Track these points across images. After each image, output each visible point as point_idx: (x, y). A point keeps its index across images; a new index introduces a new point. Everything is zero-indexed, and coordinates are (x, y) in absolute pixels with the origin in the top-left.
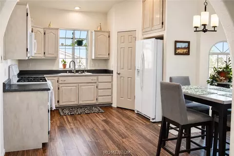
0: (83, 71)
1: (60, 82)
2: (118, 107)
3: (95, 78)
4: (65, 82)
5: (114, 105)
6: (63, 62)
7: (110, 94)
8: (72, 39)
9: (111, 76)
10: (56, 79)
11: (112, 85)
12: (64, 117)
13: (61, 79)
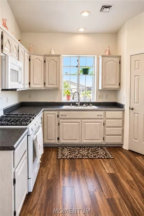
0: (88, 104)
1: (60, 117)
2: (129, 150)
3: (102, 113)
4: (66, 117)
5: (126, 147)
6: (67, 93)
7: (121, 134)
8: (77, 67)
9: (122, 112)
10: (56, 113)
11: (123, 121)
12: (61, 160)
13: (61, 113)
